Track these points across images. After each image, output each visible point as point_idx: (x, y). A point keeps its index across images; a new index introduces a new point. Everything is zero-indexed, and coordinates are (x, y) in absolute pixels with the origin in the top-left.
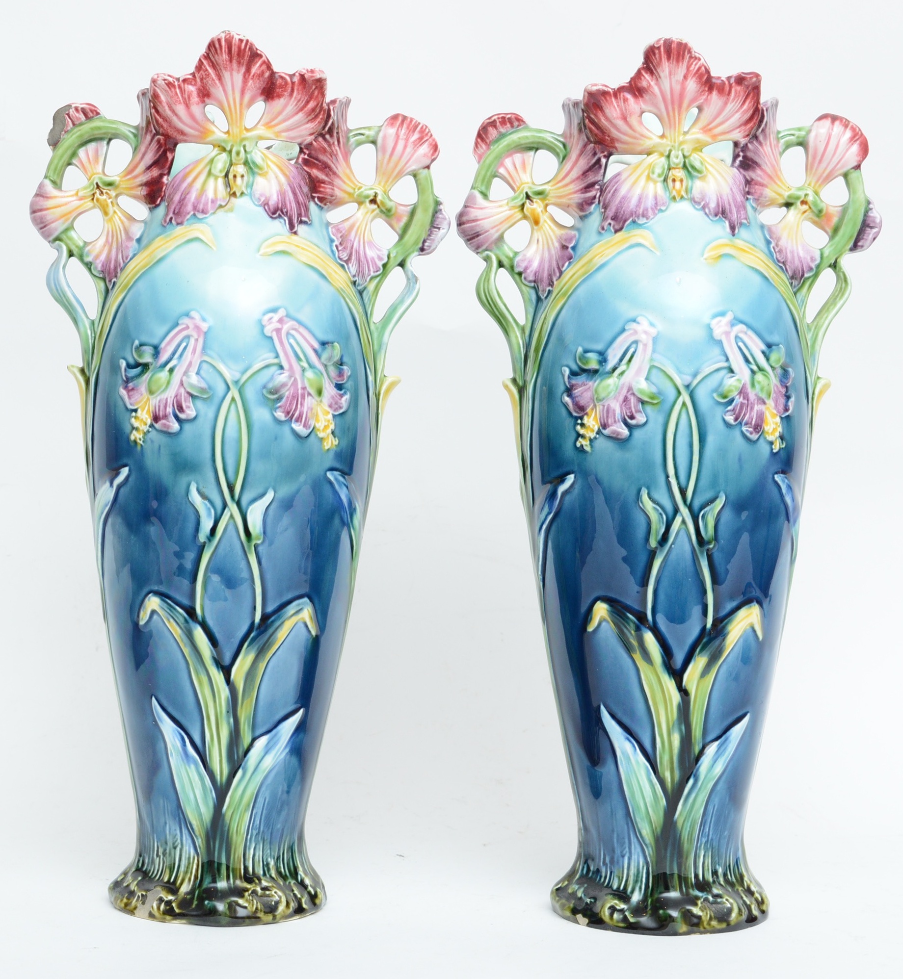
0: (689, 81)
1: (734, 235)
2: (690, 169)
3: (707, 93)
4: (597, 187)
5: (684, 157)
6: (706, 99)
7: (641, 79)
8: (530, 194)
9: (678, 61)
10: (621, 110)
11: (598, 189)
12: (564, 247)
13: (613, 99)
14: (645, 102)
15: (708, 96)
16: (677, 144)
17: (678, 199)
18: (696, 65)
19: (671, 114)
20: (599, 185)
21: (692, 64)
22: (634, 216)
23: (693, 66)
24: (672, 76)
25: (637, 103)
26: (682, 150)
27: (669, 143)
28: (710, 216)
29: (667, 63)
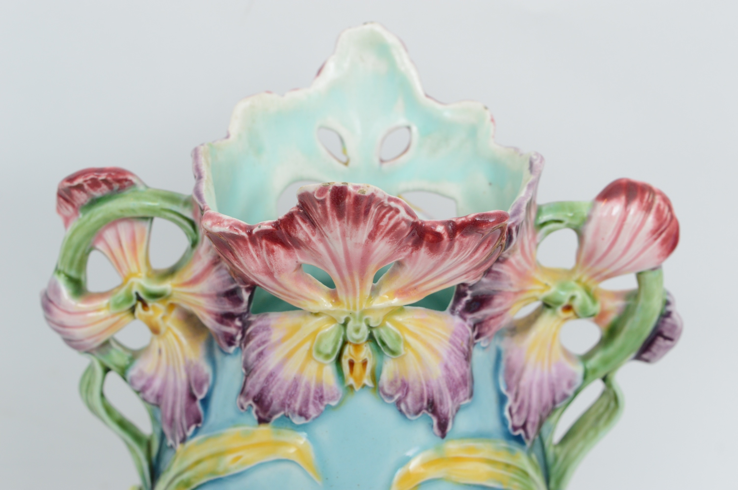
0: (377, 241)
1: (443, 435)
2: (379, 344)
3: (410, 249)
4: (238, 323)
5: (370, 328)
6: (410, 256)
7: (295, 228)
8: (142, 295)
9: (356, 221)
10: (264, 262)
11: (238, 328)
12: (192, 397)
13: (250, 246)
14: (303, 255)
15: (412, 252)
16: (357, 312)
17: (357, 388)
18: (390, 218)
19: (347, 278)
20: (241, 320)
21: (384, 216)
22: (287, 410)
23: (386, 220)
24: (348, 239)
25: (291, 256)
26: (367, 320)
27: (345, 309)
28: (408, 416)
29: (337, 222)
